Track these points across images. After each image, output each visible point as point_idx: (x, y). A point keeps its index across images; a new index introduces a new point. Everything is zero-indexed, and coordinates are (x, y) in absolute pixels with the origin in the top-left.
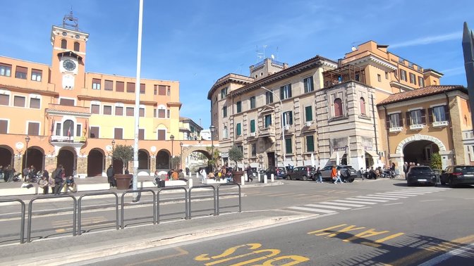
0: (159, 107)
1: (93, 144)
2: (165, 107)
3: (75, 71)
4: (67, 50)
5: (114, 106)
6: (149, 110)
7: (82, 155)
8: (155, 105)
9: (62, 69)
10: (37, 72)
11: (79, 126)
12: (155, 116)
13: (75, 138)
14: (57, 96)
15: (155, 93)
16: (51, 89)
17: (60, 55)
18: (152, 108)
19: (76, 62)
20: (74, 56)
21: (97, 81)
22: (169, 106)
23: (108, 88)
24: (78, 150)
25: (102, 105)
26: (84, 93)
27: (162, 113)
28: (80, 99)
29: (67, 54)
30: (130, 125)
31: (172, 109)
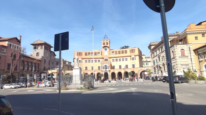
0: (132, 57)
1: (112, 71)
2: (134, 57)
3: (107, 51)
4: (105, 45)
5: (118, 59)
6: (129, 58)
7: (110, 74)
8: (131, 56)
9: (104, 51)
10: (99, 53)
11: (108, 66)
12: (131, 60)
13: (107, 70)
14: (103, 58)
15: (130, 53)
16: (102, 57)
17: (103, 47)
18: (130, 57)
19: (107, 48)
20: (106, 46)
21: (113, 52)
22: (135, 56)
23: (116, 54)
24: (108, 73)
25: (115, 59)
26: (110, 56)
27: (133, 58)
28: (109, 58)
29: (105, 47)
30: (123, 64)
31: (136, 57)
